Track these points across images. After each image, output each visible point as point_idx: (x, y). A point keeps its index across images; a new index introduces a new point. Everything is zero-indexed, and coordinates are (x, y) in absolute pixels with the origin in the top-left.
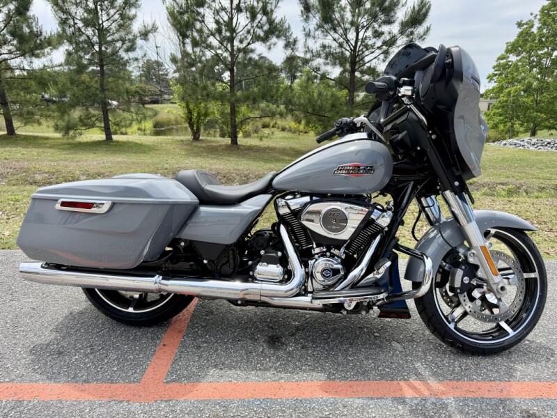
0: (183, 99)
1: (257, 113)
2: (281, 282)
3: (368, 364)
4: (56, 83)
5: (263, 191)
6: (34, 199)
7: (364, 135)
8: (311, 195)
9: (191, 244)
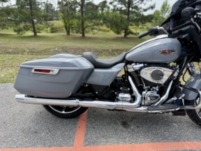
0: (63, 19)
1: (92, 24)
2: (131, 102)
3: (167, 134)
4: (13, 13)
5: (121, 62)
6: (21, 67)
7: (167, 36)
8: (144, 63)
9: (90, 86)
